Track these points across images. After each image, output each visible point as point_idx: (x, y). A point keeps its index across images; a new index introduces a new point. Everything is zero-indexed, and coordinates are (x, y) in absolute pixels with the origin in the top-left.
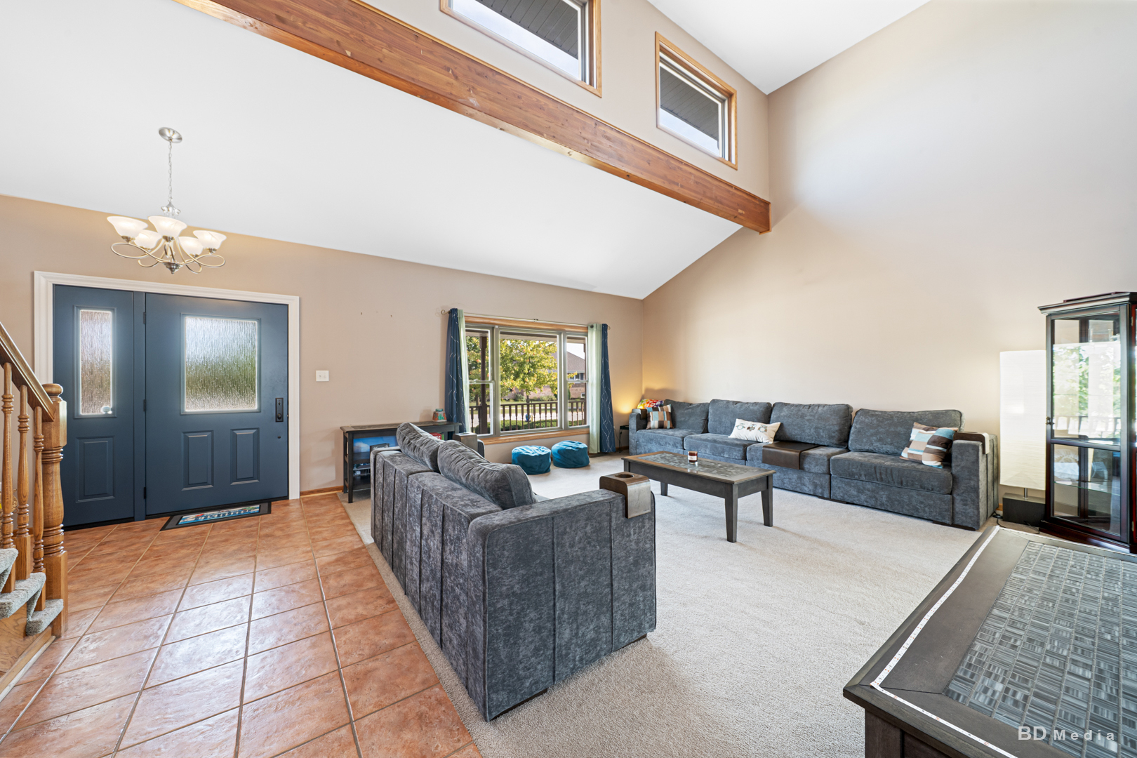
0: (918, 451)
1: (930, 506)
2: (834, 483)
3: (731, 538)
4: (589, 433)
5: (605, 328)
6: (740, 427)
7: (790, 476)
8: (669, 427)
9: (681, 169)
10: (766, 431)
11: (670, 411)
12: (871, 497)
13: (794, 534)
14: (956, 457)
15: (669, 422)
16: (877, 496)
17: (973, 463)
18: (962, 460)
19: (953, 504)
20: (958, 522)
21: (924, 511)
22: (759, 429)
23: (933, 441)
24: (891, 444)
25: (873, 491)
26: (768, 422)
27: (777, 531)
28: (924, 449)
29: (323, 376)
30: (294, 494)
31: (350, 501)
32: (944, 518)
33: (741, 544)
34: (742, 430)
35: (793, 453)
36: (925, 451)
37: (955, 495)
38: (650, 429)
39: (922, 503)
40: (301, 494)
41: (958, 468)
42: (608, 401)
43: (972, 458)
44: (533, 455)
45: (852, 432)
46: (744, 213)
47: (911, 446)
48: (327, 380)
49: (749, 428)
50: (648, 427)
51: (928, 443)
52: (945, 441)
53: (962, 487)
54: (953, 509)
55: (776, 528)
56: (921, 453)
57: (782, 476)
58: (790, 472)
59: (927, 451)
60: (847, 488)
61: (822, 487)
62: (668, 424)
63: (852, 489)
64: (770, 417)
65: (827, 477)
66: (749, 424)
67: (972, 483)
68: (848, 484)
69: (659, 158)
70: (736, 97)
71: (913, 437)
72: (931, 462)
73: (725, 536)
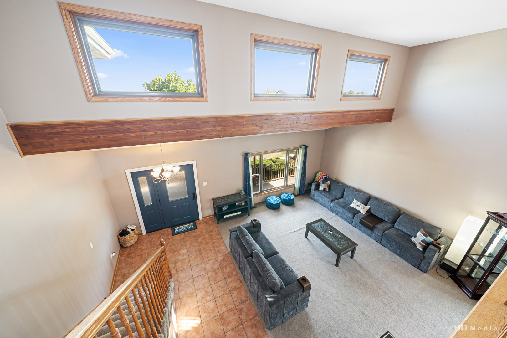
0: (417, 242)
1: (412, 261)
2: (382, 240)
3: (337, 265)
4: (295, 187)
5: (306, 147)
6: (354, 204)
7: (368, 231)
8: (327, 191)
9: (349, 115)
10: (364, 209)
11: (329, 184)
12: (394, 250)
13: (359, 265)
14: (427, 252)
15: (328, 189)
16: (396, 250)
17: (432, 256)
18: (429, 253)
19: (421, 263)
20: (420, 268)
21: (410, 261)
22: (361, 207)
23: (423, 241)
24: (410, 232)
25: (395, 248)
26: (366, 205)
27: (354, 262)
28: (419, 242)
29: (205, 184)
30: (201, 218)
31: (218, 224)
32: (416, 266)
33: (340, 268)
34: (356, 204)
35: (371, 225)
36: (418, 243)
37: (422, 261)
38: (320, 190)
39: (410, 259)
40: (203, 218)
41: (427, 255)
42: (304, 176)
43: (433, 254)
44: (274, 204)
45: (397, 221)
46: (378, 120)
47: (415, 238)
48: (207, 185)
49: (358, 205)
50: (319, 190)
51: (421, 241)
52: (427, 243)
53: (426, 260)
54: (420, 265)
55: (355, 260)
56: (417, 243)
57: (365, 230)
58: (368, 230)
59: (420, 243)
60: (386, 243)
61: (378, 239)
62: (327, 190)
63: (388, 244)
64: (368, 203)
65: (381, 237)
66: (359, 203)
67: (429, 261)
68: (388, 242)
69: (339, 115)
70: (389, 61)
71: (418, 235)
72: (419, 247)
73: (335, 263)
